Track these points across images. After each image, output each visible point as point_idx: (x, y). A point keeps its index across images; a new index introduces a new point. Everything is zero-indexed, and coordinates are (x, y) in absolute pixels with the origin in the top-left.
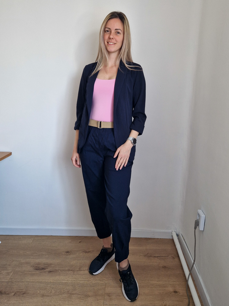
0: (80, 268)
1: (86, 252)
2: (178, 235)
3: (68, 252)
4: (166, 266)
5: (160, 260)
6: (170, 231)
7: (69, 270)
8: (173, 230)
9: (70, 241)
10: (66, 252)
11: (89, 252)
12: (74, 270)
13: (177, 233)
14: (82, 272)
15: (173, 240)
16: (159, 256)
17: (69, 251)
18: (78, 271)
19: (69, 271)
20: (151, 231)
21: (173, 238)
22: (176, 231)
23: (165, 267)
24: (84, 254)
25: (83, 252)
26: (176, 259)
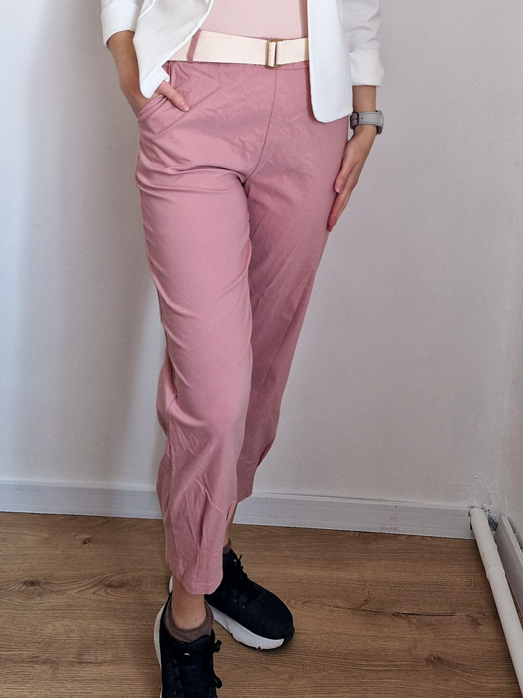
0: (80, 654)
1: (109, 586)
2: (494, 525)
3: (32, 583)
4: (443, 656)
5: (417, 627)
6: (463, 505)
7: (34, 660)
8: (475, 503)
9: (46, 536)
10: (25, 583)
11: (122, 585)
12: (53, 662)
13: (494, 515)
14: (89, 672)
15: (473, 545)
16: (415, 611)
17: (39, 579)
18: (71, 664)
19: (36, 662)
20: (382, 503)
21: (473, 535)
22: (486, 506)
23: (436, 661)
24: (102, 592)
25: (99, 583)
26: (487, 629)
